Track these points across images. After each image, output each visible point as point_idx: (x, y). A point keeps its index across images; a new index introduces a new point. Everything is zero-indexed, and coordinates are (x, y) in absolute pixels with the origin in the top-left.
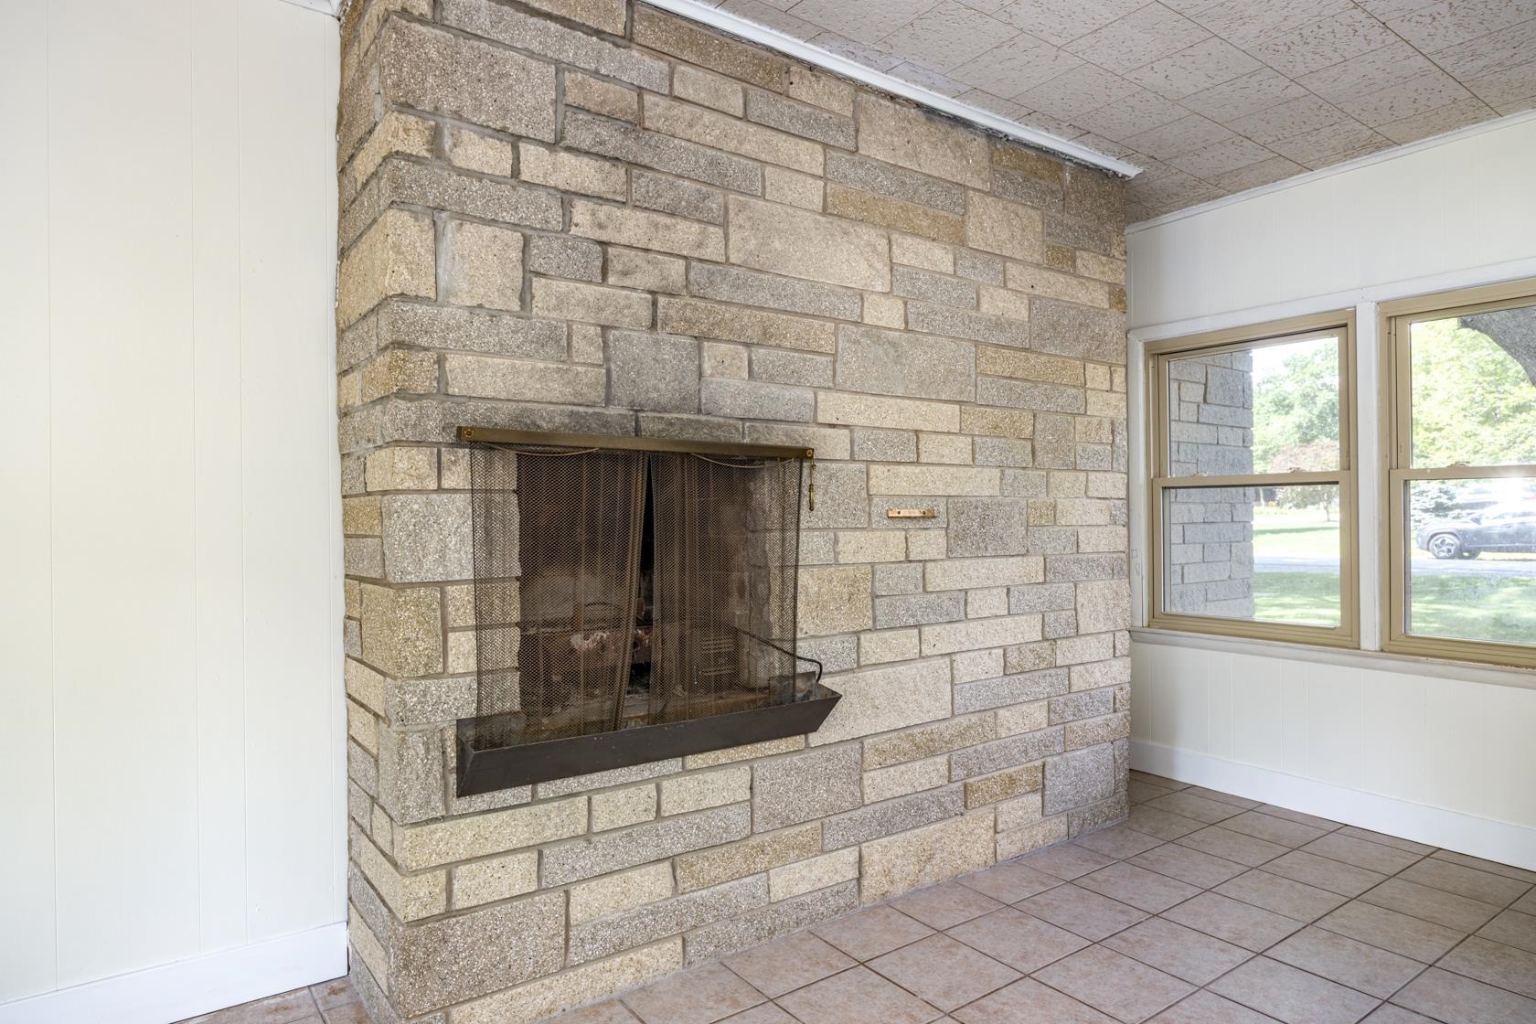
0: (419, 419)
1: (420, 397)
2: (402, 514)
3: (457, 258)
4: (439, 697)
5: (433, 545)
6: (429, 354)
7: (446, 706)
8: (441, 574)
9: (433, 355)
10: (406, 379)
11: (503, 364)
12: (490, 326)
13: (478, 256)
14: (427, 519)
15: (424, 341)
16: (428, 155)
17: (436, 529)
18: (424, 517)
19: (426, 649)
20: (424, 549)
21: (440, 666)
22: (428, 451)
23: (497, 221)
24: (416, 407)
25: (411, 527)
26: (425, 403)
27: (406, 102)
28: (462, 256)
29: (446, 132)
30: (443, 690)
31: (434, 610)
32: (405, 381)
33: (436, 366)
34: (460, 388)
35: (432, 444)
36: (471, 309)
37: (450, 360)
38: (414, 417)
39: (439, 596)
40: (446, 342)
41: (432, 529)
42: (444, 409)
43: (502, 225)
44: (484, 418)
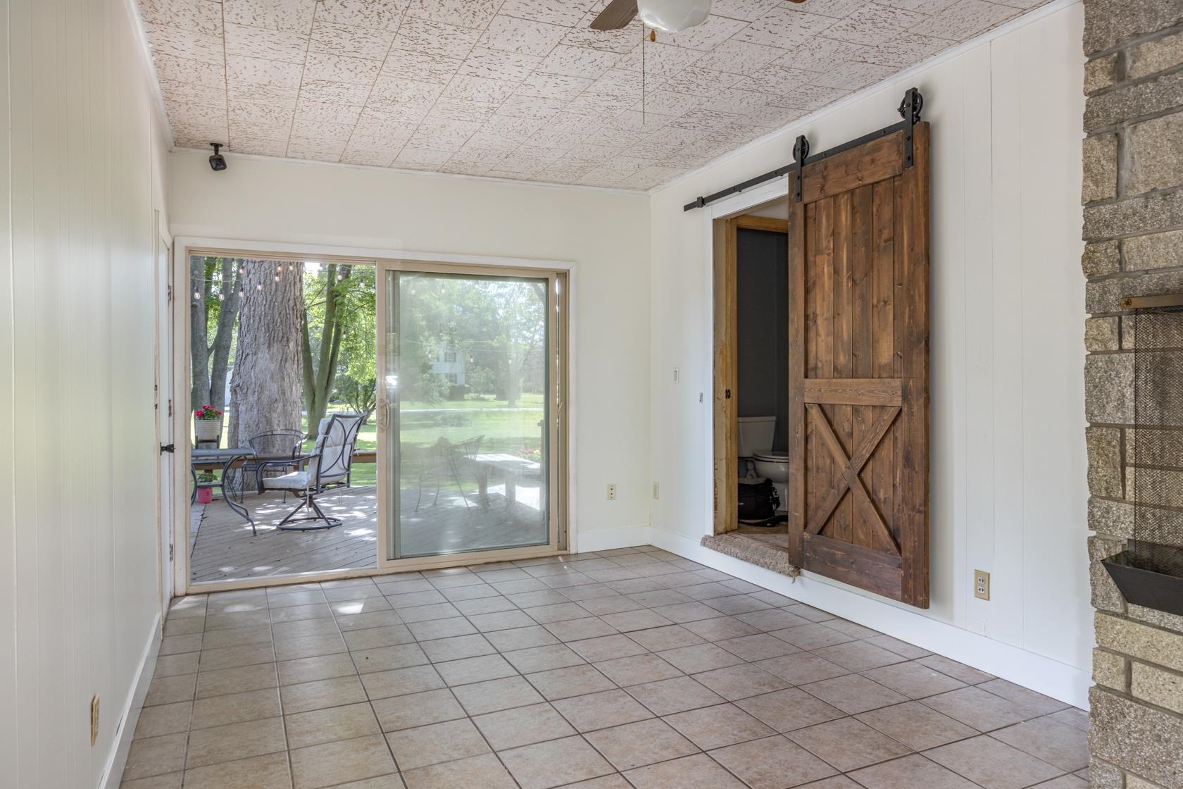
0: (1101, 295)
1: (1106, 278)
2: (1091, 369)
3: (1136, 156)
4: (1119, 517)
5: (1114, 395)
6: (1112, 242)
7: (1123, 525)
8: (1120, 418)
9: (1115, 242)
10: (1094, 266)
11: (1175, 236)
12: (1163, 204)
13: (1153, 147)
14: (1109, 374)
15: (1105, 234)
16: (1111, 83)
17: (1117, 381)
18: (1106, 372)
19: (1105, 476)
20: (1108, 397)
21: (1120, 492)
22: (1111, 320)
23: (1172, 108)
24: (1099, 287)
25: (1097, 380)
26: (1107, 282)
27: (1095, 50)
28: (1139, 153)
29: (1128, 55)
30: (1121, 512)
31: (1114, 447)
32: (1092, 267)
33: (1117, 251)
34: (1135, 265)
35: (1113, 315)
36: (1146, 196)
37: (1127, 243)
38: (1097, 295)
39: (1119, 436)
40: (1123, 229)
41: (1114, 382)
42: (1123, 284)
43: (1177, 109)
44: (1157, 286)
